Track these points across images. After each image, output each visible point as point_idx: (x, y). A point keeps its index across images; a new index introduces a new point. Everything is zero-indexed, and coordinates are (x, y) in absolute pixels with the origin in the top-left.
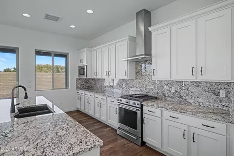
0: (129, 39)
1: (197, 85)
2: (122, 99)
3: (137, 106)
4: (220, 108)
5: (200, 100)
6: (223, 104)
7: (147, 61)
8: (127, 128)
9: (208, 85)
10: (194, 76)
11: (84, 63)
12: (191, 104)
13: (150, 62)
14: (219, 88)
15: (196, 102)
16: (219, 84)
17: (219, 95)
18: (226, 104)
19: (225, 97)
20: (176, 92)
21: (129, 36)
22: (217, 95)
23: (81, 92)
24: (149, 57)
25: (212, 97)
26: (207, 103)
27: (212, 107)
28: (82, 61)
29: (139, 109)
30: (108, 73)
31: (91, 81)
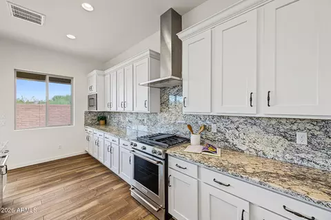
0: (150, 54)
1: (253, 122)
2: (138, 143)
3: (159, 156)
4: (296, 162)
5: (259, 147)
6: (303, 155)
7: (176, 86)
8: (144, 189)
9: (273, 122)
10: (254, 108)
11: (94, 91)
12: (243, 152)
13: (180, 88)
14: (295, 127)
15: (251, 150)
16: (294, 121)
17: (294, 141)
18: (309, 156)
19: (306, 144)
20: (219, 132)
21: (150, 50)
22: (291, 140)
23: (90, 129)
24: (178, 79)
25: (281, 143)
26: (272, 153)
27: (281, 159)
28: (91, 88)
29: (162, 161)
30: (124, 104)
31: (106, 115)
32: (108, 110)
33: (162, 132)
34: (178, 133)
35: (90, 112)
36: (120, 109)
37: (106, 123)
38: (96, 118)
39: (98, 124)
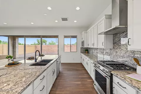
0: (106, 17)
11: (83, 40)
29: (108, 77)
30: (93, 45)
31: (88, 49)
32: (88, 47)
33: (114, 60)
34: (126, 63)
35: (82, 48)
36: (92, 47)
37: (88, 52)
38: (84, 50)
39: (85, 53)
